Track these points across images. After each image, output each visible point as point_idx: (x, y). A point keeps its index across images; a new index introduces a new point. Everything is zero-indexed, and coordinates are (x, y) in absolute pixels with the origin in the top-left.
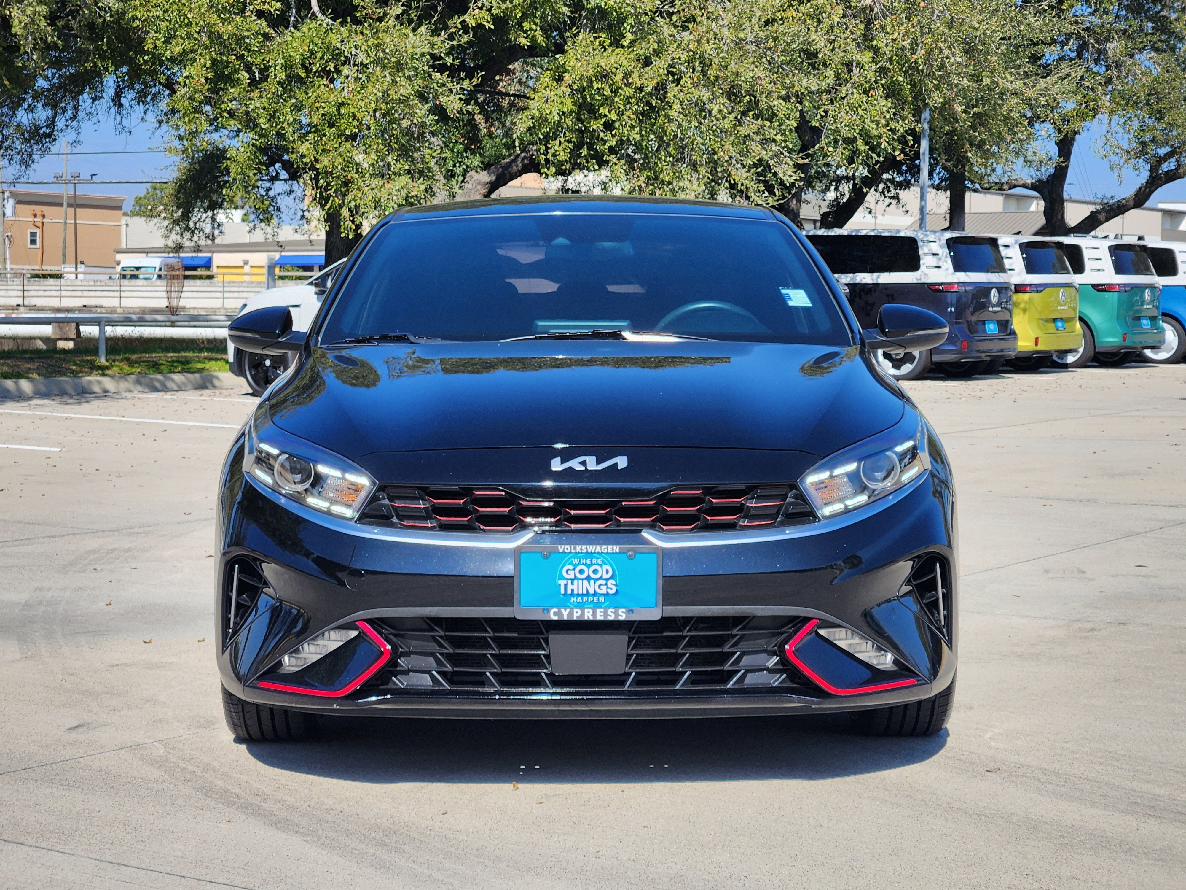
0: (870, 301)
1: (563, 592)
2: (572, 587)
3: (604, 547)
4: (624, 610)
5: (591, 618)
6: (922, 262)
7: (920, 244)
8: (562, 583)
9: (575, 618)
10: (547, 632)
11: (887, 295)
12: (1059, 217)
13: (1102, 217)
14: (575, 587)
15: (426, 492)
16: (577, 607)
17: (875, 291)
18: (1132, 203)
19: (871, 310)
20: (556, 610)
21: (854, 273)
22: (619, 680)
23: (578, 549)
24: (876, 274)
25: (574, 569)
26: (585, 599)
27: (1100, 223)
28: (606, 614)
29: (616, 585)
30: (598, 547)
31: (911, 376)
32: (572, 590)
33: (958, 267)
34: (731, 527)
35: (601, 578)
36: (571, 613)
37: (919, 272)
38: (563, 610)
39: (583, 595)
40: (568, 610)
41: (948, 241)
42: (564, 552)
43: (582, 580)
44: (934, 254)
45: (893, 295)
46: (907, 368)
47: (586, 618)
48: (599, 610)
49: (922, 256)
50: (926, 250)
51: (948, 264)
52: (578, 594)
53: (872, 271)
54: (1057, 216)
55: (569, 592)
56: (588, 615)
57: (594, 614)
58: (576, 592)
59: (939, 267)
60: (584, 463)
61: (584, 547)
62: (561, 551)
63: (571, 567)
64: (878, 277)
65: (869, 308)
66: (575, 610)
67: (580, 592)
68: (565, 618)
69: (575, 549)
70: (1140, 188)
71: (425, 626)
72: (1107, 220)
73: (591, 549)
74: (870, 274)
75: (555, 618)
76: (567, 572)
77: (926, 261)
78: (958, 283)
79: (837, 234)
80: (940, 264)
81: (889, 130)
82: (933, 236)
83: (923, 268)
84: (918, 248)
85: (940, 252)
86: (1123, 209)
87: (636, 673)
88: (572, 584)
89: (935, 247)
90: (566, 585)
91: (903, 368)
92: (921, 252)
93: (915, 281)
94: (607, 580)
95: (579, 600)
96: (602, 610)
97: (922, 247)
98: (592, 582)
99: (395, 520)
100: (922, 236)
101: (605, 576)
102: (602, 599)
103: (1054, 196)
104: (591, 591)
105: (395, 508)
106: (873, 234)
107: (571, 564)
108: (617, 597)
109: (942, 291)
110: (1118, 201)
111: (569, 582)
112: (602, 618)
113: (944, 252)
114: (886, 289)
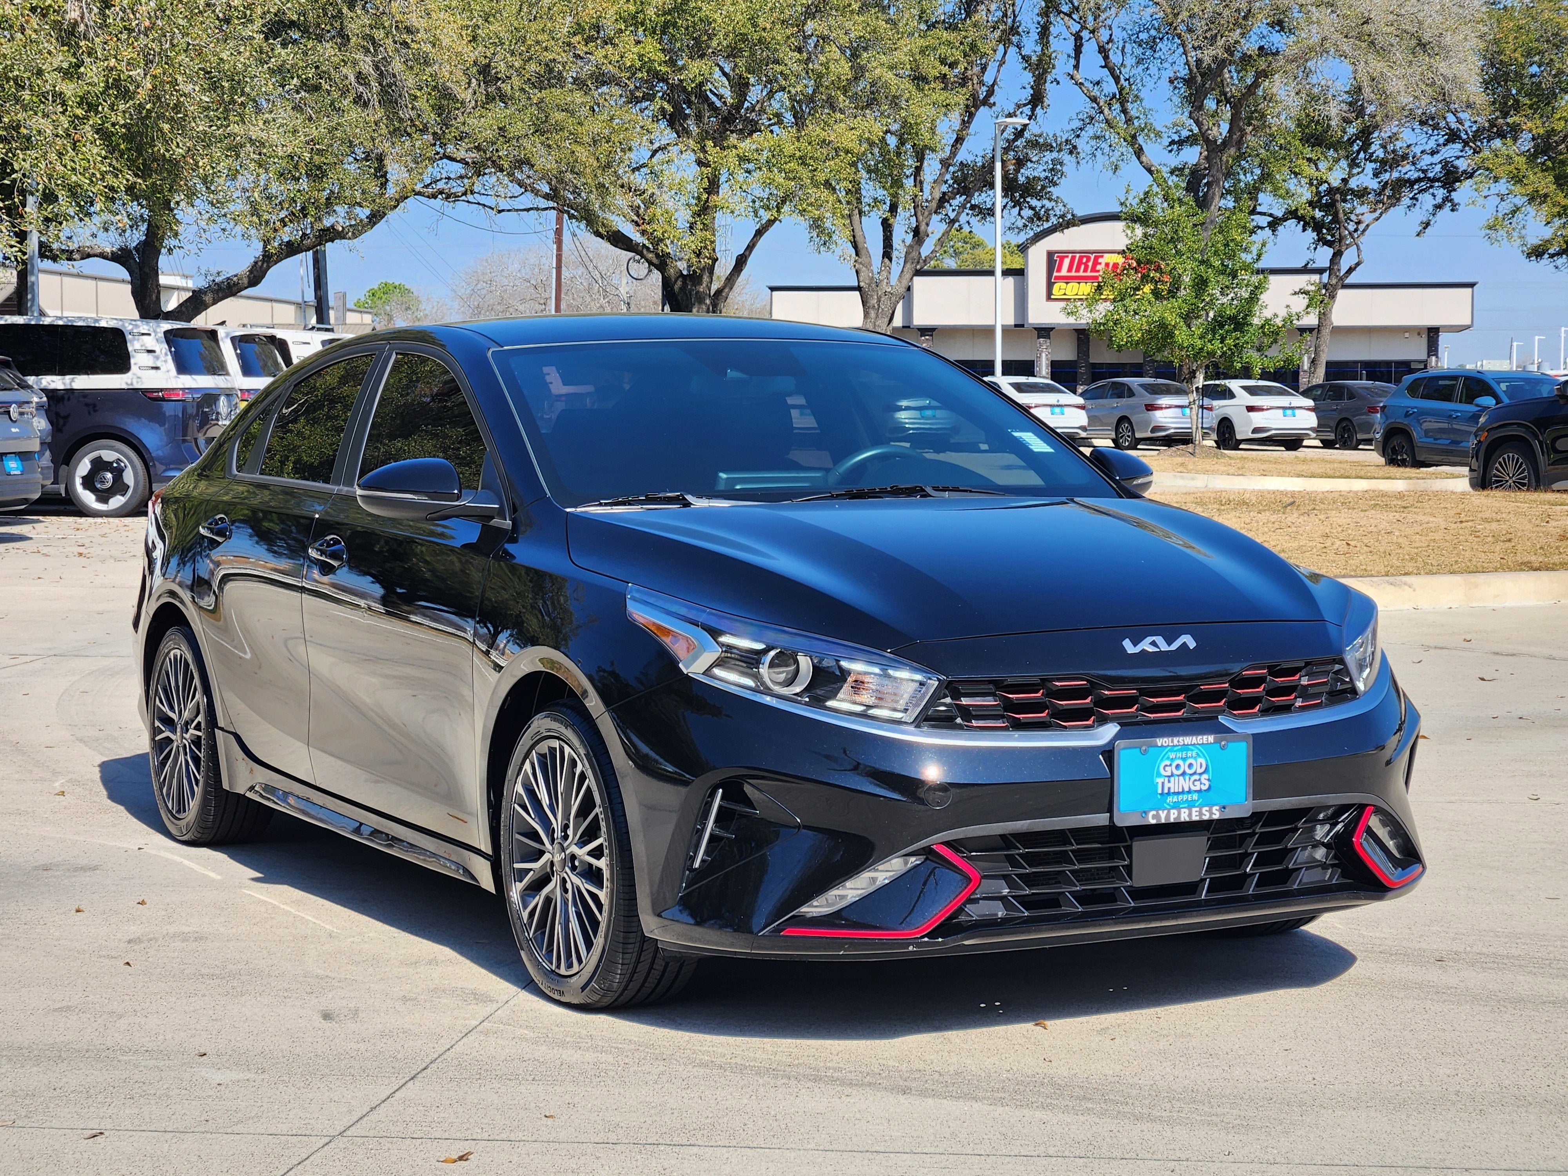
0: (63, 413)
1: (1160, 791)
2: (1169, 785)
3: (1200, 737)
4: (1217, 808)
5: (1187, 819)
6: (132, 361)
7: (129, 337)
8: (1160, 780)
9: (1172, 820)
10: (1131, 839)
11: (87, 405)
12: (154, 297)
13: (208, 298)
14: (1171, 785)
15: (999, 685)
16: (1173, 808)
17: (69, 399)
18: (246, 281)
19: (64, 425)
20: (1154, 812)
21: (37, 375)
22: (1192, 888)
23: (1176, 740)
24: (68, 378)
25: (1171, 765)
26: (1180, 797)
27: (206, 307)
28: (1201, 814)
29: (1209, 780)
30: (1194, 738)
31: (123, 513)
32: (1169, 789)
33: (183, 368)
34: (1286, 709)
35: (1195, 773)
36: (1168, 816)
37: (129, 374)
38: (1160, 812)
39: (1178, 793)
40: (1166, 812)
41: (167, 333)
42: (1162, 746)
43: (1178, 776)
44: (149, 351)
45: (94, 406)
46: (117, 501)
47: (1182, 820)
48: (1194, 810)
49: (132, 354)
50: (137, 346)
51: (169, 365)
52: (1174, 793)
53: (62, 373)
54: (151, 296)
55: (1166, 791)
56: (1184, 817)
57: (1190, 815)
58: (1172, 791)
59: (157, 368)
60: (1154, 644)
61: (1181, 739)
62: (1159, 744)
63: (1168, 763)
64: (73, 380)
65: (61, 422)
66: (1172, 811)
67: (1176, 791)
68: (1163, 821)
69: (1172, 742)
70: (256, 263)
71: (1002, 844)
72: (215, 302)
73: (1188, 740)
74: (59, 377)
75: (1153, 822)
76: (1164, 769)
77: (138, 360)
78: (183, 389)
79: (9, 322)
80: (158, 364)
81: (105, 187)
82: (146, 327)
83: (134, 368)
84: (125, 342)
85: (157, 348)
86: (235, 289)
87: (1211, 879)
88: (1169, 781)
89: (149, 342)
90: (1163, 783)
91: (111, 501)
92: (130, 349)
93: (125, 386)
94: (1201, 774)
95: (1175, 799)
96: (1198, 809)
97: (131, 342)
98: (1187, 777)
99: (959, 720)
100: (130, 327)
101: (1199, 771)
102: (1195, 796)
103: (147, 270)
104: (1186, 789)
105: (960, 707)
106: (60, 323)
107: (1168, 758)
108: (1210, 793)
109: (163, 399)
110: (228, 279)
111: (1167, 779)
112: (1197, 819)
113: (162, 348)
114: (85, 396)
